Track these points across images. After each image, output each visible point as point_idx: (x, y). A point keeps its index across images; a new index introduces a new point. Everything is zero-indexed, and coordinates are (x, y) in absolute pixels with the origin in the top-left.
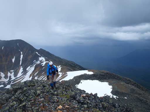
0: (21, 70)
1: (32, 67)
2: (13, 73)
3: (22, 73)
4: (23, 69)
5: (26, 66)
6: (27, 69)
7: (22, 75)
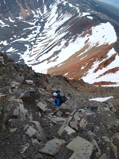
0: (45, 8)
1: (54, 5)
2: (40, 10)
3: (47, 10)
4: (47, 7)
5: (48, 4)
6: (50, 7)
7: (47, 12)
